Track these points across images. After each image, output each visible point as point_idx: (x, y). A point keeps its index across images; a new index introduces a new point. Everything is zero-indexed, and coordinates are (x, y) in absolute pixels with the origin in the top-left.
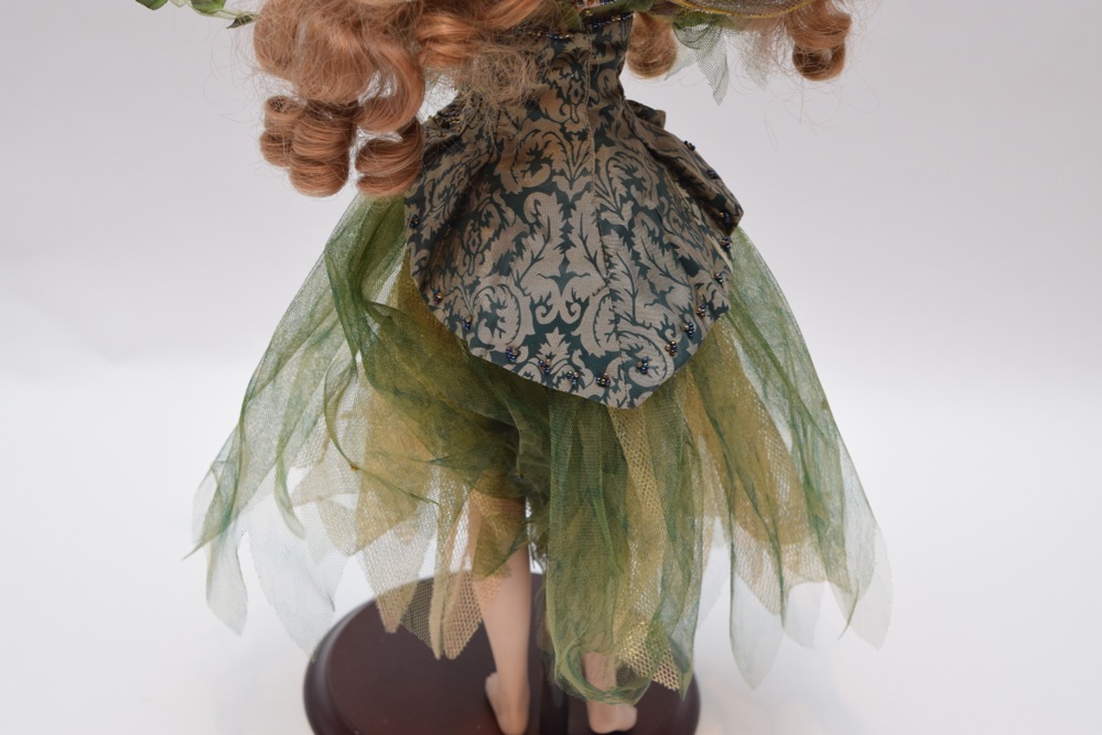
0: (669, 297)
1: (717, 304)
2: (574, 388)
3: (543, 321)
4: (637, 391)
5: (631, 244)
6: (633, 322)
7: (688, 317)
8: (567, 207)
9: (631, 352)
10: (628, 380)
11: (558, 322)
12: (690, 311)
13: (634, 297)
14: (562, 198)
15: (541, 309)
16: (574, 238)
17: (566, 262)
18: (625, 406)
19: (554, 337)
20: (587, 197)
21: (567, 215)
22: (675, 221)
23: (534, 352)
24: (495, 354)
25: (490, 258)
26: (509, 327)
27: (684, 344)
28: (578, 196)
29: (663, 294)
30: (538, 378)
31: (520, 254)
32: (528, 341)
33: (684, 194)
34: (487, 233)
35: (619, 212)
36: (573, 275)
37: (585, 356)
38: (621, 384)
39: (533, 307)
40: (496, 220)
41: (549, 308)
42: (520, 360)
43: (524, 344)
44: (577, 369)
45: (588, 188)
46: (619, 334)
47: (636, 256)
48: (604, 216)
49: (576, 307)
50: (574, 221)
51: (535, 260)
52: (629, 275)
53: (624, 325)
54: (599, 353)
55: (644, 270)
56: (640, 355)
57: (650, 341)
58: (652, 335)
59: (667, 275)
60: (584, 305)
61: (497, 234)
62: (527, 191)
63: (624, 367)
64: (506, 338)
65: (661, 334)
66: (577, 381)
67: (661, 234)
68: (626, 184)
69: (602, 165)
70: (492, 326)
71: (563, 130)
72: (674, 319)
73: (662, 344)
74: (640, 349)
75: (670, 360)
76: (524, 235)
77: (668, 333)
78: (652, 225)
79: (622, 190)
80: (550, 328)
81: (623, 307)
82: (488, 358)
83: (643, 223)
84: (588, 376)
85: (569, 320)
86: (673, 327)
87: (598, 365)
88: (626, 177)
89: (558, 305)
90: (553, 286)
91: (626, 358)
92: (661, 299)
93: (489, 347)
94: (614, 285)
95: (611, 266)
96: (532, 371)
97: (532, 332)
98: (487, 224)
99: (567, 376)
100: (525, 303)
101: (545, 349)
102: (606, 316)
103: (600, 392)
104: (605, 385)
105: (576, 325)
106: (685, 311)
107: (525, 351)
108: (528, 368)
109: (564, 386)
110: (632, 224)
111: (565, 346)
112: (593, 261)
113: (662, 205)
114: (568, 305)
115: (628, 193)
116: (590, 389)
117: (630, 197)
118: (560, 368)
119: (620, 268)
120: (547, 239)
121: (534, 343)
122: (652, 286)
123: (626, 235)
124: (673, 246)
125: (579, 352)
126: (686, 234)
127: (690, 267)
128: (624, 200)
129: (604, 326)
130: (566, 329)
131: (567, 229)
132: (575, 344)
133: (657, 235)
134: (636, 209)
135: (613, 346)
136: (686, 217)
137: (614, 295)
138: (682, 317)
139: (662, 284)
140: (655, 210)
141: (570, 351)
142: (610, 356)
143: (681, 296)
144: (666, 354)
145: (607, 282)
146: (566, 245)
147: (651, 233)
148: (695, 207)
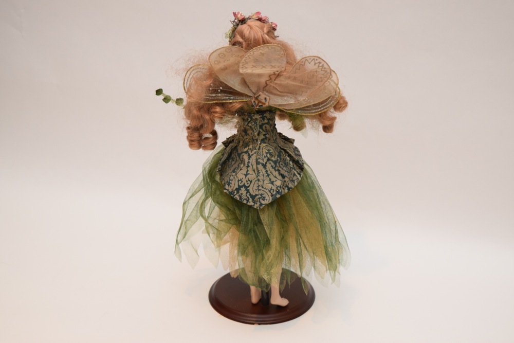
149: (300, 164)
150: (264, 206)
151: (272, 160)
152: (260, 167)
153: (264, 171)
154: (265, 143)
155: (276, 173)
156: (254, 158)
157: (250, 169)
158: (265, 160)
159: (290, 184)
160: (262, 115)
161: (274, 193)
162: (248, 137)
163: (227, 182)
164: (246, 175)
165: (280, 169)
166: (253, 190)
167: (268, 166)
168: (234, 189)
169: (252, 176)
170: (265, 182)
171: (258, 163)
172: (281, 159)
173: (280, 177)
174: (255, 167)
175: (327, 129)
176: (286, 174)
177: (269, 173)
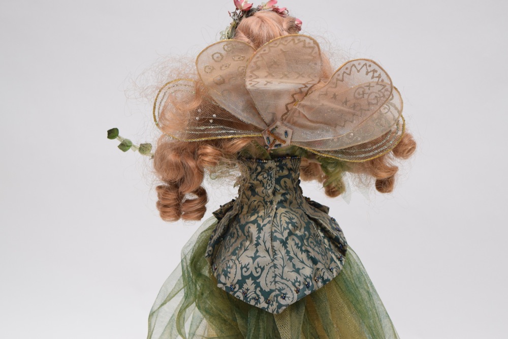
0: (301, 271)
1: (325, 278)
2: (256, 303)
3: (245, 274)
4: (280, 306)
5: (286, 247)
6: (282, 278)
7: (308, 280)
8: (260, 229)
9: (280, 290)
10: (277, 302)
11: (251, 275)
12: (311, 278)
13: (283, 267)
14: (259, 226)
15: (245, 269)
16: (261, 241)
17: (257, 251)
18: (275, 312)
19: (249, 281)
20: (268, 226)
21: (259, 232)
22: (311, 242)
23: (241, 287)
24: (226, 287)
25: (231, 250)
26: (232, 276)
27: (304, 289)
28: (264, 225)
29: (299, 269)
30: (242, 298)
31: (241, 248)
32: (238, 282)
33: (322, 235)
34: (233, 240)
35: (282, 233)
36: (259, 256)
37: (261, 290)
38: (274, 303)
39: (242, 268)
40: (236, 235)
41: (248, 269)
42: (236, 290)
43: (237, 283)
44: (258, 296)
45: (269, 222)
46: (276, 282)
47: (288, 252)
48: (275, 234)
49: (259, 270)
50: (261, 235)
51: (245, 250)
52: (283, 259)
53: (278, 279)
54: (267, 290)
55: (291, 259)
56: (283, 292)
57: (288, 286)
58: (290, 284)
59: (303, 262)
60: (263, 269)
61: (236, 241)
62: (247, 223)
63: (277, 296)
64: (231, 280)
65: (294, 284)
66: (257, 300)
67: (302, 245)
68: (288, 223)
69: (278, 215)
70: (226, 275)
71: (264, 200)
72: (301, 279)
73: (293, 289)
74: (283, 289)
75: (296, 295)
76: (243, 241)
77: (297, 284)
78: (297, 241)
79: (285, 225)
80: (248, 277)
81: (278, 272)
82: (224, 289)
83: (293, 240)
84: (262, 299)
85: (256, 275)
86: (300, 282)
87: (266, 294)
88: (288, 220)
89: (252, 268)
90: (251, 261)
91: (277, 292)
92: (297, 271)
93: (224, 284)
94: (276, 262)
95: (276, 254)
96: (239, 295)
97: (240, 278)
98: (233, 237)
99: (254, 298)
100: (239, 266)
101: (245, 286)
102: (271, 274)
103: (266, 305)
104: (268, 303)
105: (259, 277)
106: (307, 277)
107: (237, 286)
108: (238, 294)
109: (252, 303)
110: (287, 239)
111: (254, 286)
112: (268, 251)
113: (305, 235)
114: (256, 268)
115: (288, 227)
116: (263, 304)
117: (288, 228)
118: (251, 295)
119: (279, 256)
120: (251, 242)
121: (241, 283)
122: (294, 266)
123: (284, 243)
124: (307, 251)
125: (258, 289)
126: (316, 249)
127: (315, 261)
128: (285, 229)
129: (270, 279)
130: (255, 279)
131: (259, 238)
132: (258, 285)
133: (300, 245)
134: (290, 234)
135: (273, 287)
136: (319, 243)
137: (275, 266)
138: (305, 279)
139: (299, 265)
140: (301, 236)
141: (256, 288)
142: (271, 291)
143: (308, 271)
144: (295, 292)
145: (273, 261)
146: (257, 244)
147: (296, 244)
148: (326, 241)
149: (340, 243)
150: (284, 308)
151: (296, 235)
152: (277, 244)
153: (283, 251)
154: (284, 207)
155: (304, 256)
156: (267, 230)
157: (261, 248)
158: (286, 234)
159: (326, 273)
160: (280, 161)
161: (301, 287)
162: (256, 198)
163: (223, 270)
164: (254, 259)
165: (309, 249)
166: (265, 282)
167: (291, 243)
168: (235, 281)
169: (264, 259)
170: (286, 269)
171: (273, 239)
172: (310, 234)
173: (309, 263)
174: (268, 245)
175: (384, 185)
176: (319, 257)
177: (292, 254)
